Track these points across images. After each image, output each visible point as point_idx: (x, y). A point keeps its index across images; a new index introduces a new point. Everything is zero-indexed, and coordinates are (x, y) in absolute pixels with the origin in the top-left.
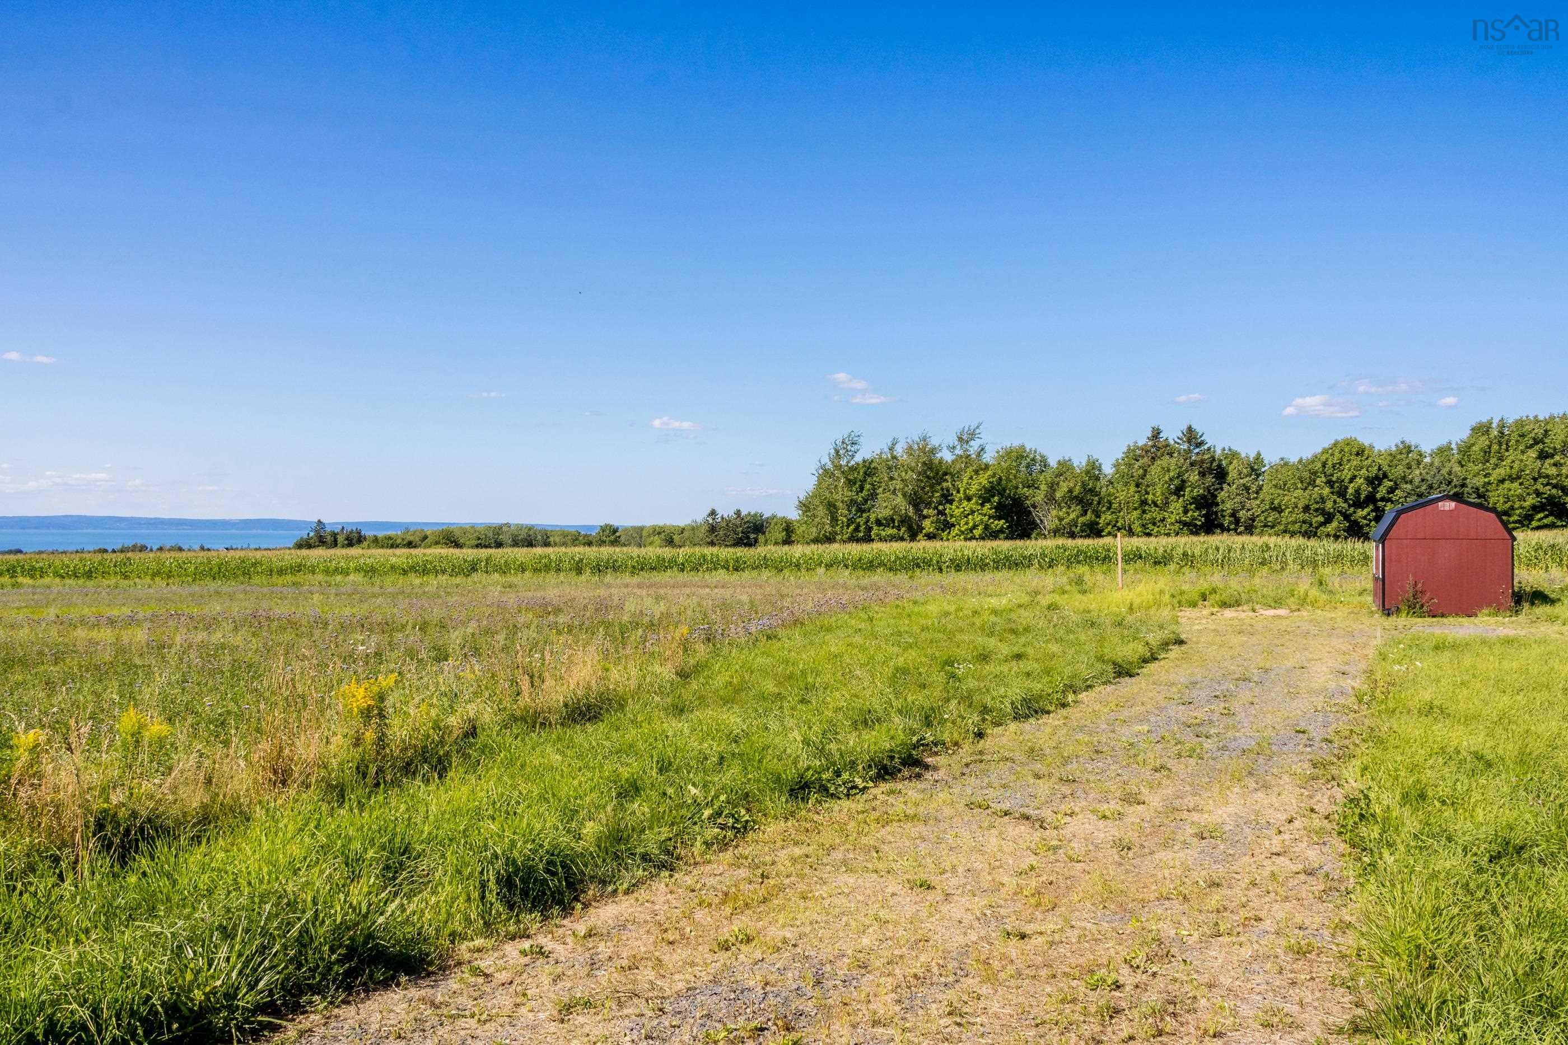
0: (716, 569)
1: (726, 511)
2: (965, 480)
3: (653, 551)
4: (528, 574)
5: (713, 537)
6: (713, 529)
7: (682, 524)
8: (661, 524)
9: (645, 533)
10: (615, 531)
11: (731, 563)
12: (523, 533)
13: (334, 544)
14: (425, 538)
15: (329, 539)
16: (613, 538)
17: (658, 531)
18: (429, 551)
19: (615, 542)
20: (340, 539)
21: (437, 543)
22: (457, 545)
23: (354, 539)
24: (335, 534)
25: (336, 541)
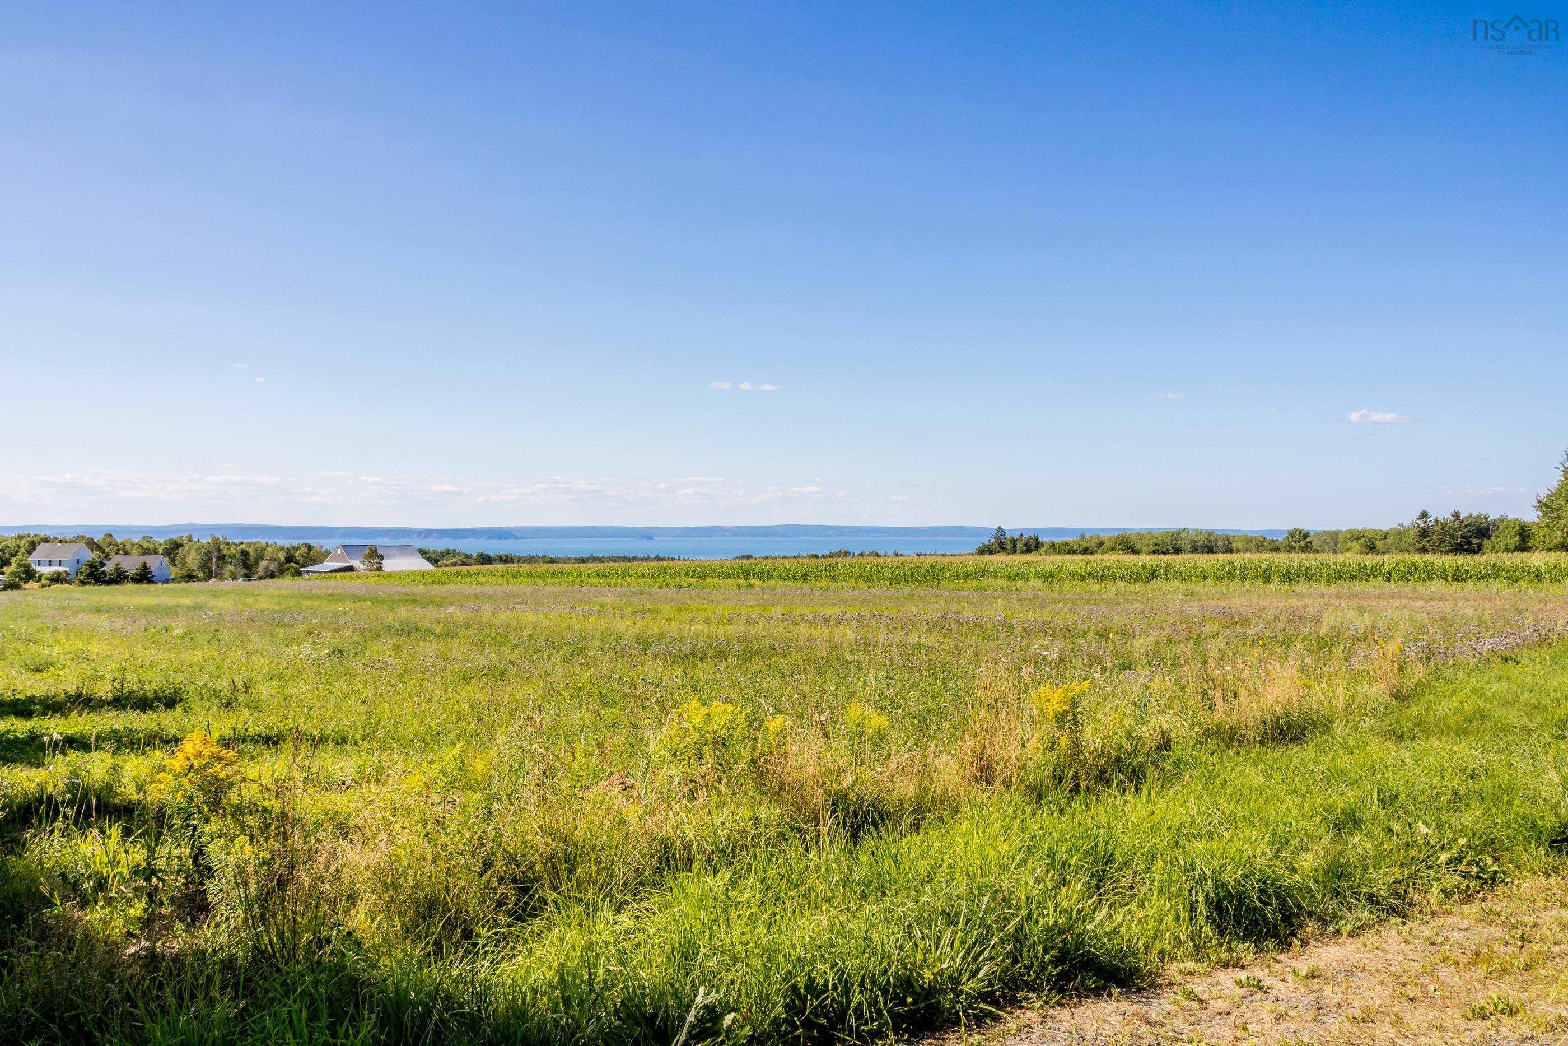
0: (1430, 578)
1: (1441, 513)
3: (1352, 558)
4: (1209, 582)
5: (1424, 542)
6: (1424, 533)
7: (1385, 529)
8: (1360, 528)
9: (1340, 539)
10: (1306, 536)
11: (1450, 572)
12: (1203, 538)
13: (1014, 550)
14: (1101, 544)
15: (1009, 545)
16: (1303, 543)
17: (1356, 536)
18: (1106, 557)
19: (1307, 548)
20: (1019, 545)
21: (1114, 549)
22: (1134, 551)
23: (1032, 545)
24: (1014, 541)
25: (1015, 546)
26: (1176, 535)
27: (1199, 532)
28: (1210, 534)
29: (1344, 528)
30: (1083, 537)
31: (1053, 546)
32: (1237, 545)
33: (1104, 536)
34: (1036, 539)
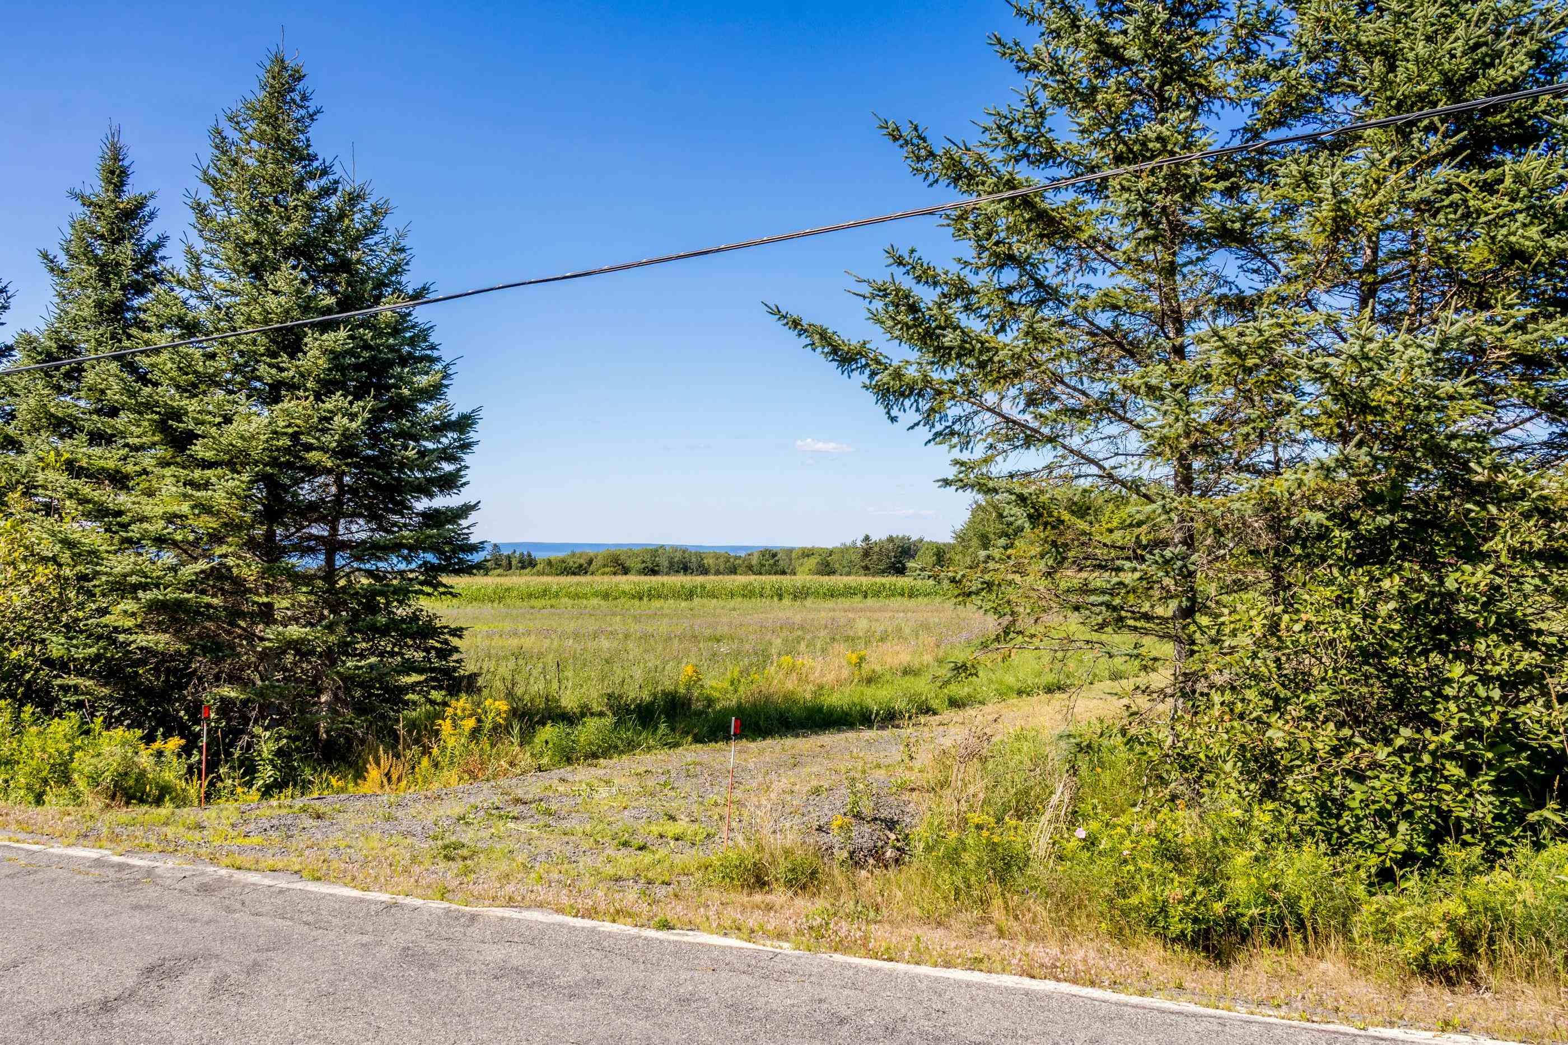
1: (878, 535)
2: (1107, 514)
5: (866, 562)
6: (866, 553)
7: (830, 546)
8: (809, 546)
9: (794, 555)
10: (774, 555)
12: (678, 556)
13: (510, 568)
14: (590, 563)
15: (504, 562)
16: (771, 562)
17: (807, 554)
18: (597, 578)
19: (775, 567)
20: (514, 562)
21: (606, 567)
22: (626, 571)
23: (527, 563)
24: (509, 557)
25: (510, 563)
26: (655, 552)
27: (675, 549)
30: (573, 555)
31: (550, 563)
32: (709, 561)
33: (591, 553)
34: (529, 555)
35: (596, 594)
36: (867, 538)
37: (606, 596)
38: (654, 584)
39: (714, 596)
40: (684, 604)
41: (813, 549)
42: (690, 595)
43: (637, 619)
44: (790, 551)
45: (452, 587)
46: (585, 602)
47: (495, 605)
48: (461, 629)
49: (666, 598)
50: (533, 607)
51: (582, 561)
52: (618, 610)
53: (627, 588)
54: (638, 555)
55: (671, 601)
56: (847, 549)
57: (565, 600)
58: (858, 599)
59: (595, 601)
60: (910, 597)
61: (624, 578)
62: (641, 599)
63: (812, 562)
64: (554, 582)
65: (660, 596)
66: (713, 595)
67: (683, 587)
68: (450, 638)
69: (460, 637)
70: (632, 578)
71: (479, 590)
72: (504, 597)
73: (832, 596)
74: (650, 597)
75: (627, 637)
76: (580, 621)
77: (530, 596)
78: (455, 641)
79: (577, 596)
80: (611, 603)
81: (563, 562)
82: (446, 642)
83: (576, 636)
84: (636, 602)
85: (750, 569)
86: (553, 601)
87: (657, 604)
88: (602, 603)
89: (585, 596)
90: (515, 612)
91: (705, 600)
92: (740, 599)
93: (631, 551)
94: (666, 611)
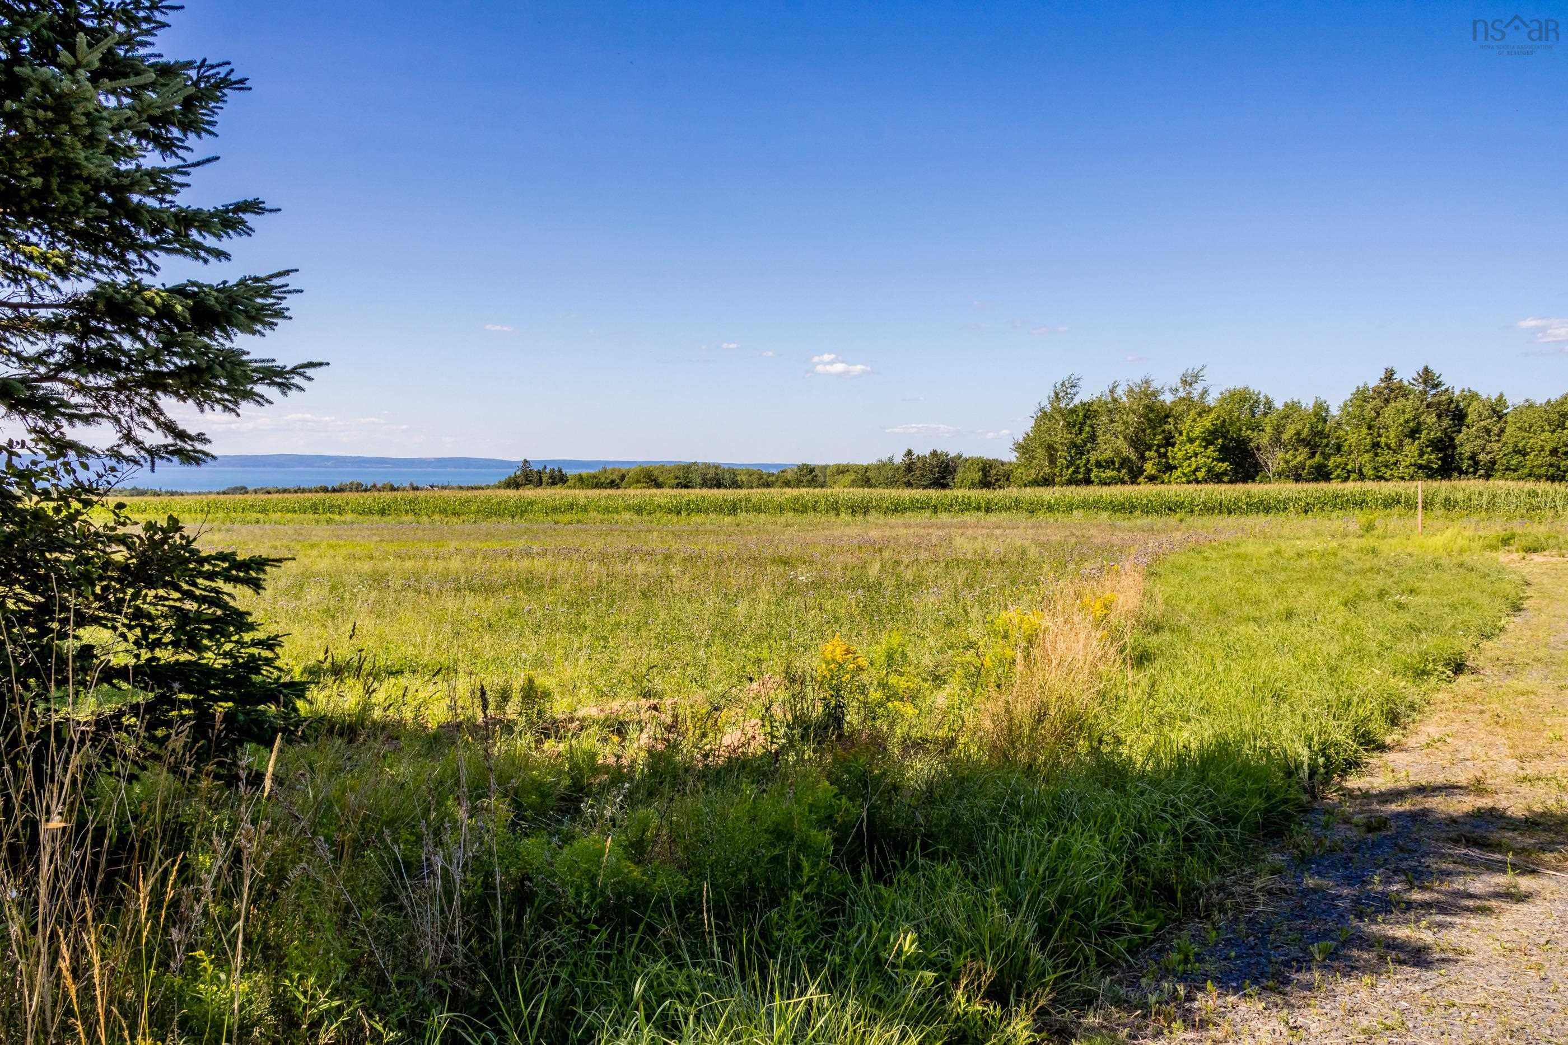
1: (922, 450)
2: (1188, 422)
5: (909, 477)
6: (909, 468)
7: (865, 464)
8: (844, 463)
9: (828, 472)
10: (811, 470)
11: (983, 505)
12: (711, 472)
13: (540, 483)
14: (623, 478)
15: (535, 479)
16: (810, 477)
17: (842, 470)
18: (631, 492)
19: (813, 483)
20: (545, 478)
21: (638, 481)
22: (658, 485)
23: (558, 479)
24: (539, 473)
25: (541, 479)
26: (688, 468)
27: (708, 466)
28: (717, 467)
29: (831, 463)
30: (605, 470)
31: (581, 479)
32: (742, 478)
33: (624, 469)
34: (560, 471)
35: (628, 508)
36: (909, 453)
37: (639, 510)
38: (693, 497)
39: (761, 511)
40: (728, 519)
41: (848, 465)
42: (733, 509)
43: (677, 536)
44: (825, 467)
45: (201, 438)
46: (616, 517)
47: (516, 520)
48: (260, 564)
49: (706, 512)
50: (556, 523)
51: (614, 477)
52: (654, 525)
53: (663, 501)
54: (670, 472)
55: (713, 516)
56: (884, 465)
57: (593, 514)
58: (928, 513)
59: (627, 516)
60: (987, 511)
61: (659, 491)
62: (679, 513)
63: (849, 477)
64: (581, 495)
65: (699, 511)
66: (758, 509)
67: (725, 500)
68: (227, 588)
69: (256, 585)
70: (667, 491)
71: (499, 504)
72: (526, 511)
73: (896, 510)
74: (690, 512)
75: (668, 558)
76: (609, 539)
77: (555, 510)
78: (240, 597)
79: (607, 510)
80: (645, 517)
81: (595, 477)
82: (215, 599)
83: (603, 558)
84: (675, 518)
85: (787, 484)
86: (580, 516)
87: (697, 519)
88: (635, 517)
89: (616, 510)
90: (536, 527)
91: (751, 515)
92: (791, 514)
93: (662, 467)
94: (709, 527)
